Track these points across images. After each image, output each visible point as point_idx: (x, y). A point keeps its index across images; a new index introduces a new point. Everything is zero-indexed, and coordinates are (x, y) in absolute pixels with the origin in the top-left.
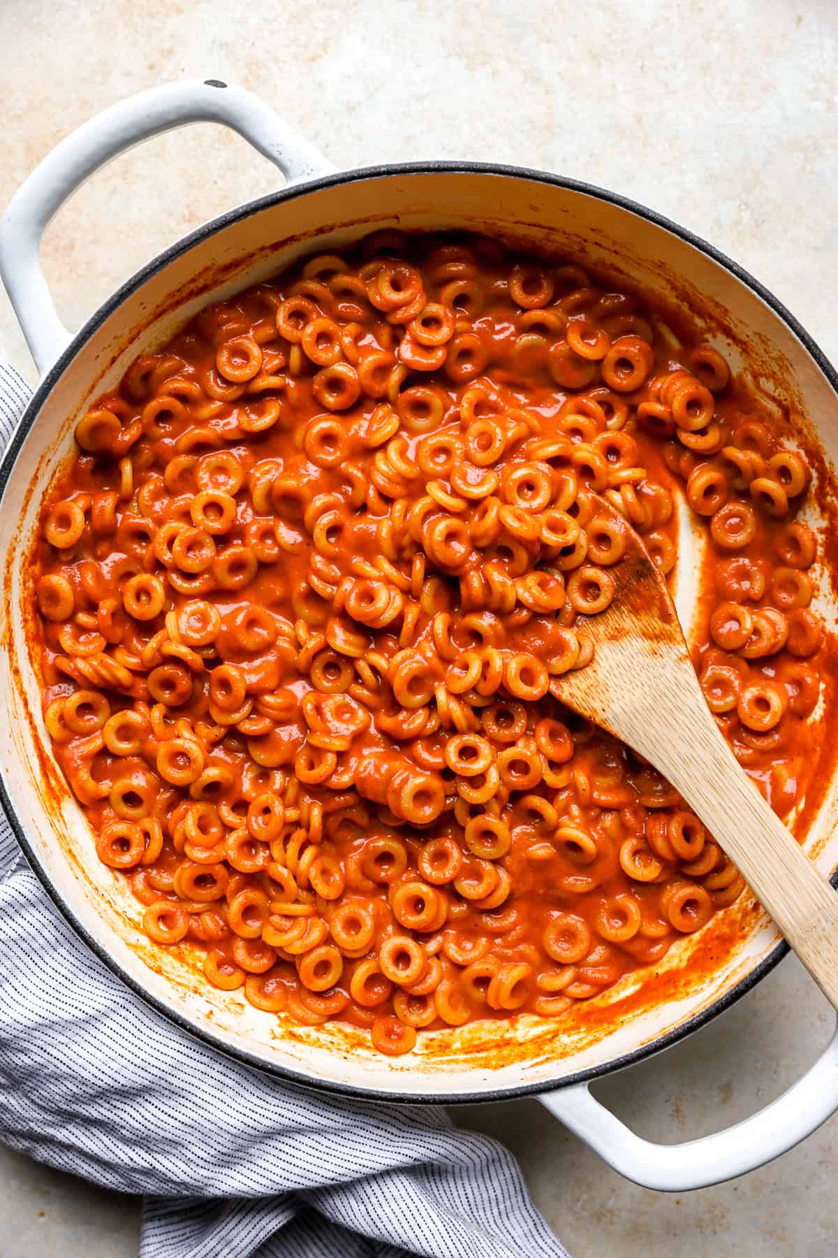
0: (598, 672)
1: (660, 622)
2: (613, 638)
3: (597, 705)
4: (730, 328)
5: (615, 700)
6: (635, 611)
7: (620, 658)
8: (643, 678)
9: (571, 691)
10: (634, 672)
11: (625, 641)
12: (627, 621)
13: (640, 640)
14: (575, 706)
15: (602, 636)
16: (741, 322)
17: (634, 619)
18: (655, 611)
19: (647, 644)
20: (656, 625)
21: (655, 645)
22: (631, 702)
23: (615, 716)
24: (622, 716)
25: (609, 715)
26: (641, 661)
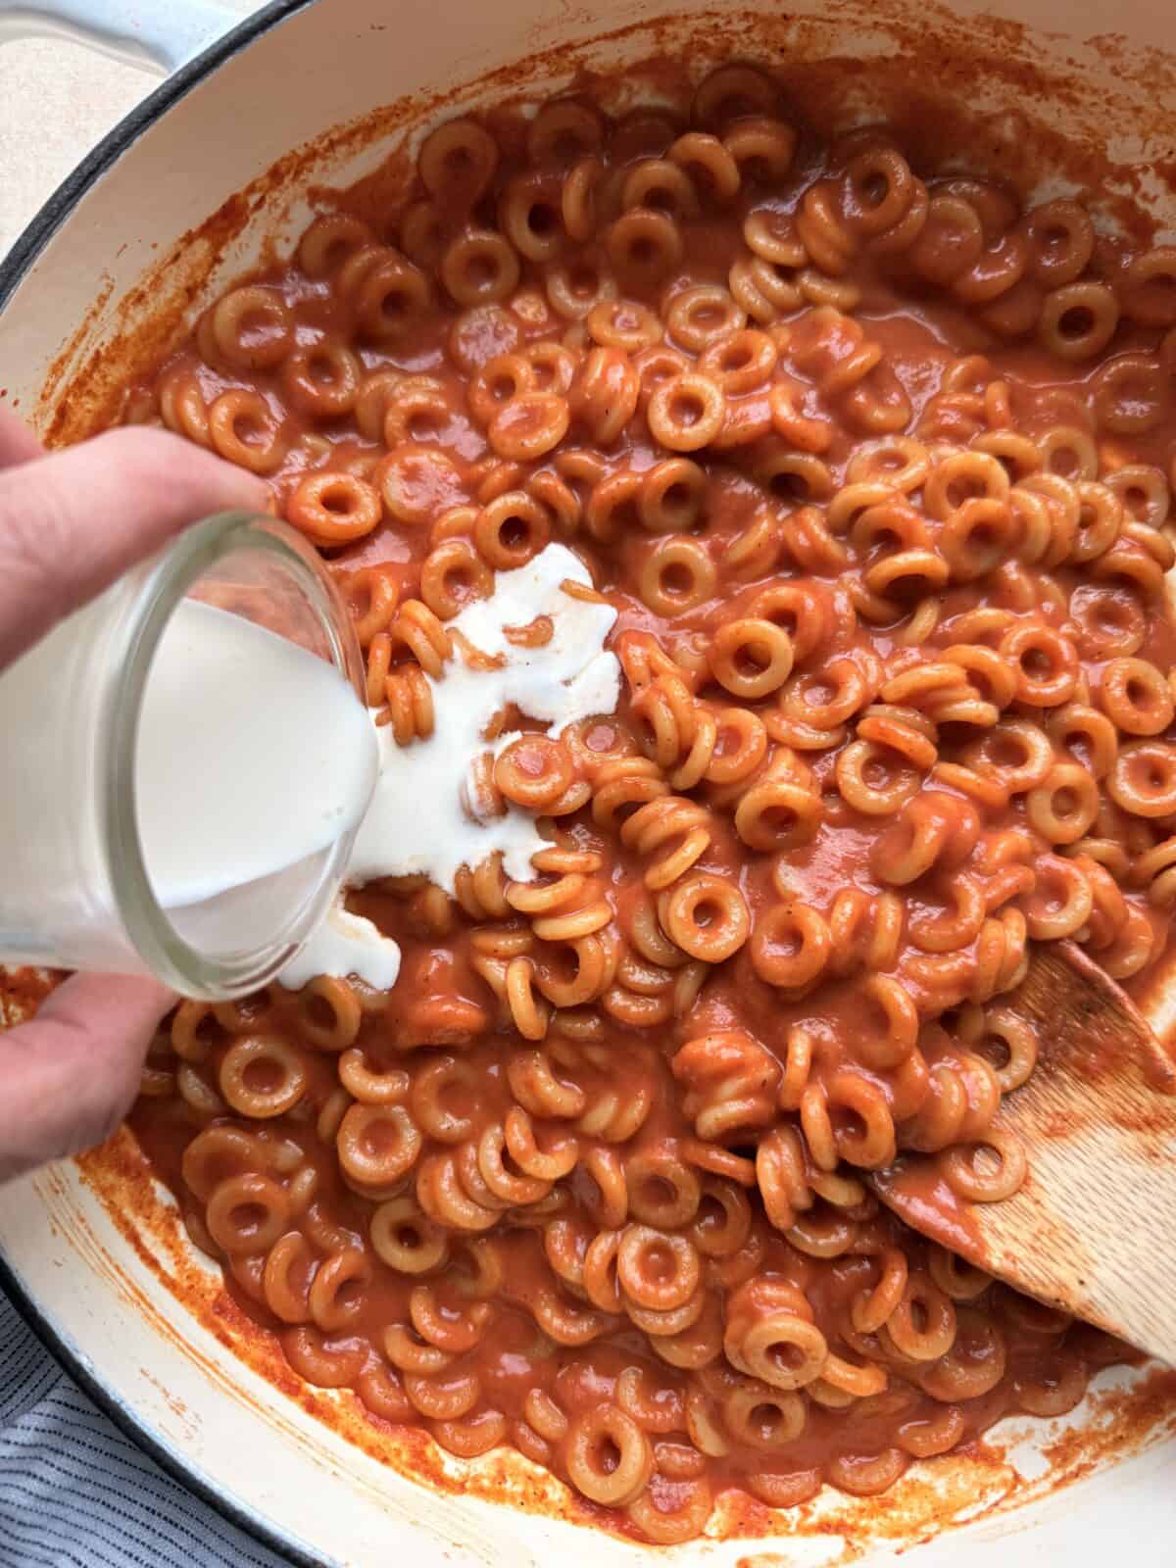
0: (1045, 1201)
1: (1149, 1093)
2: (1052, 1133)
3: (1064, 1273)
4: (1030, 67)
5: (1100, 1259)
6: (1087, 1075)
7: (1078, 1170)
8: (1142, 1206)
9: (1004, 1248)
10: (1118, 1197)
11: (1081, 1138)
12: (1079, 1099)
13: (1112, 1131)
14: (1023, 1280)
15: (1031, 1131)
16: (1052, 37)
17: (1090, 1092)
18: (1133, 1072)
19: (1131, 1138)
20: (1144, 1101)
21: (1148, 1138)
22: (1133, 1258)
23: (1109, 1294)
24: (1122, 1292)
25: (1093, 1292)
26: (1128, 1172)
